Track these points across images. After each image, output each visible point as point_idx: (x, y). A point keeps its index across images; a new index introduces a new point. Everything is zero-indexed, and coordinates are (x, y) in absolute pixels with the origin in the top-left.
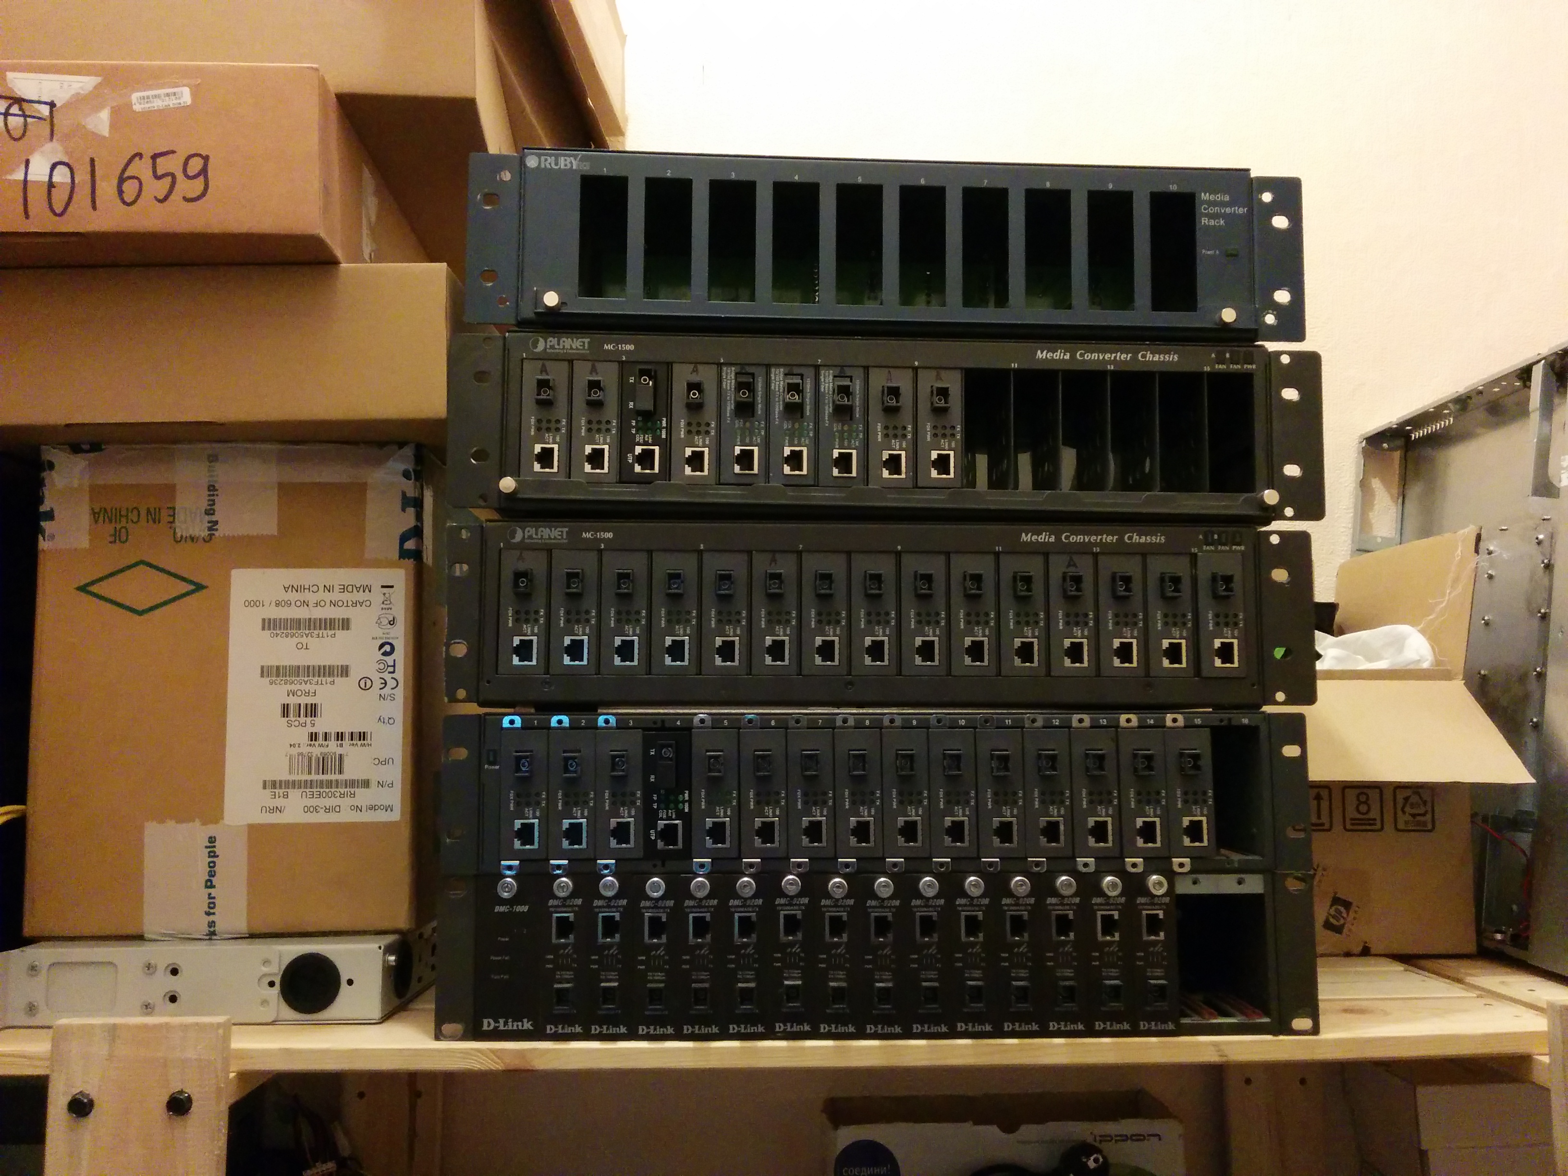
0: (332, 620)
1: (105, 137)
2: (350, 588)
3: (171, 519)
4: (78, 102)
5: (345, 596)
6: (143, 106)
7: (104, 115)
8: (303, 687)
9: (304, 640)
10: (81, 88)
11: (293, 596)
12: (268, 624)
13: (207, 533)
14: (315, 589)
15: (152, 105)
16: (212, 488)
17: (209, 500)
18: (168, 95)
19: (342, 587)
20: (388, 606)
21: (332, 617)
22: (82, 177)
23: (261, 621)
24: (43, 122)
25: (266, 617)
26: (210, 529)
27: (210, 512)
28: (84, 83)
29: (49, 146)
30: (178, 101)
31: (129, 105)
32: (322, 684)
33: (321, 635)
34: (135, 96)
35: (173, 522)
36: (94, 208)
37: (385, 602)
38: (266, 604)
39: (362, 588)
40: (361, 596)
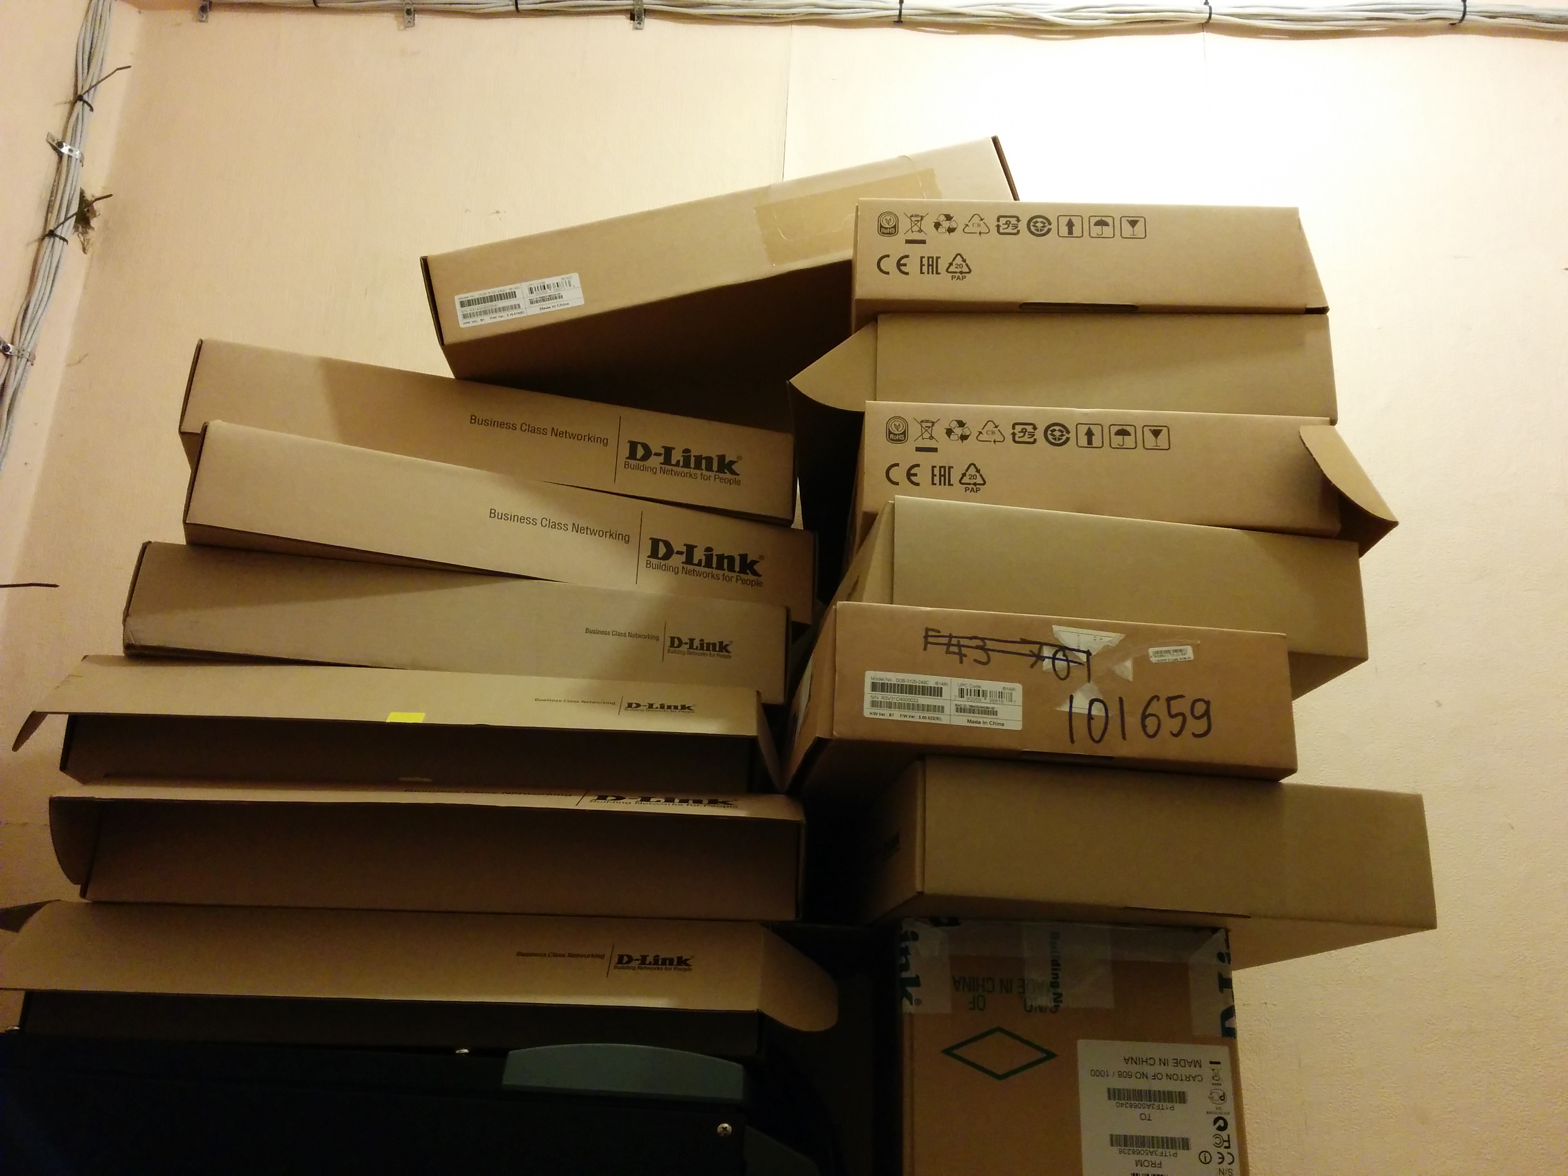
0: (1170, 1093)
1: (1128, 681)
2: (1182, 1063)
3: (1021, 990)
4: (1108, 652)
5: (1179, 1071)
6: (1158, 659)
7: (1129, 664)
8: (1149, 1158)
9: (1146, 1111)
10: (1110, 641)
11: (1134, 1068)
12: (1114, 1094)
13: (1053, 1004)
14: (1152, 1062)
15: (1163, 658)
16: (1055, 963)
17: (1053, 974)
18: (1176, 651)
19: (1175, 1061)
20: (1217, 1082)
21: (1170, 1089)
22: (1114, 712)
23: (1106, 1090)
24: (1081, 666)
25: (1112, 1086)
26: (1055, 1000)
27: (1055, 984)
28: (1111, 638)
29: (1088, 686)
30: (1184, 656)
31: (1147, 657)
32: (1166, 1156)
33: (1161, 1107)
34: (1151, 651)
35: (1024, 992)
36: (1124, 738)
37: (1215, 1078)
38: (1111, 1073)
39: (1193, 1064)
40: (1194, 1071)
